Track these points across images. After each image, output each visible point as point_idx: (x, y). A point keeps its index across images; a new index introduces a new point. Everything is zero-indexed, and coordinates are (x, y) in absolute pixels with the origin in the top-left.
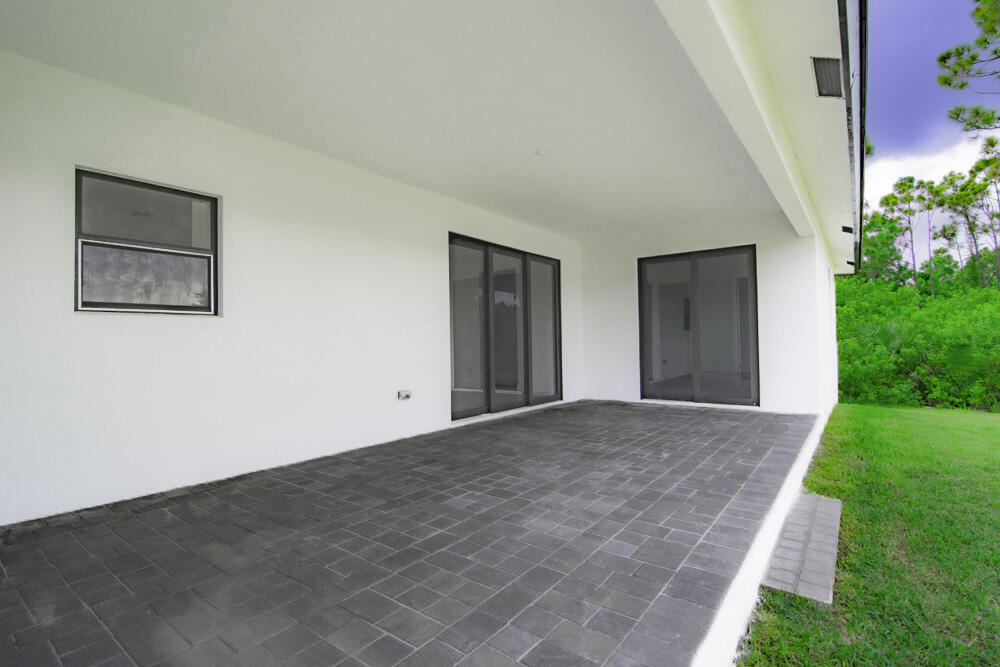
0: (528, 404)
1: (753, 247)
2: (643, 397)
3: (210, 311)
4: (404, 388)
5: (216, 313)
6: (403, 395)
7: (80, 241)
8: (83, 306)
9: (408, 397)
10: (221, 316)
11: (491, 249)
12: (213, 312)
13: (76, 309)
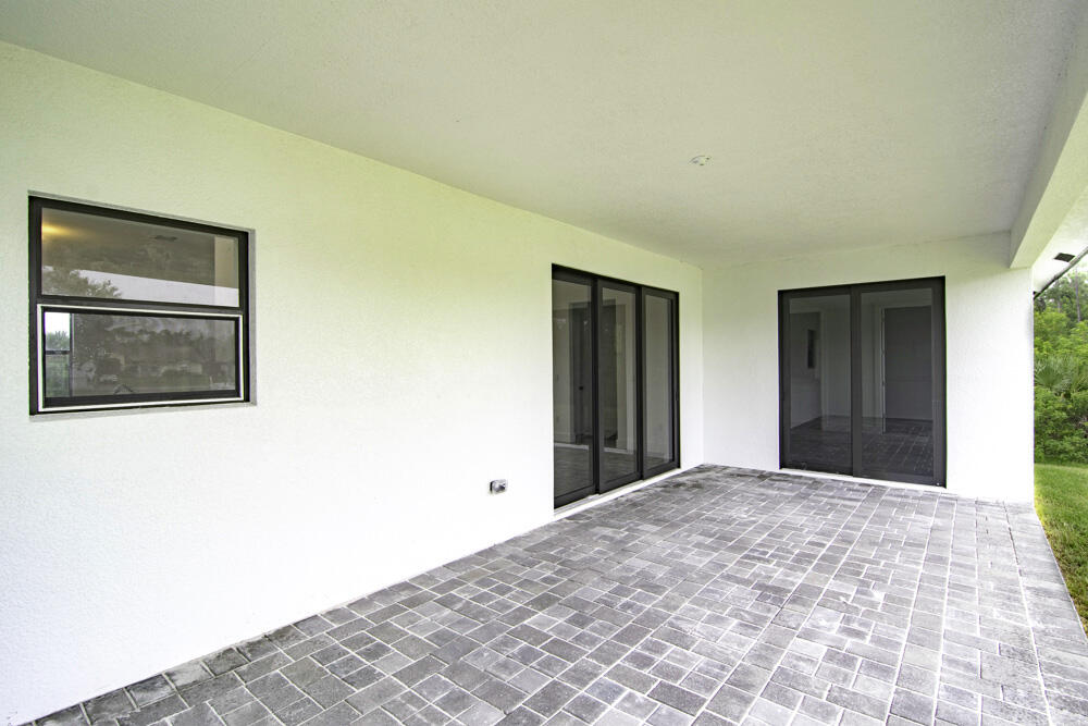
0: (642, 478)
1: (942, 280)
2: (781, 467)
3: (239, 396)
4: (497, 477)
5: (247, 399)
6: (497, 486)
7: (39, 306)
8: (45, 407)
9: (502, 488)
10: (255, 404)
11: (600, 282)
12: (242, 398)
13: (33, 411)
